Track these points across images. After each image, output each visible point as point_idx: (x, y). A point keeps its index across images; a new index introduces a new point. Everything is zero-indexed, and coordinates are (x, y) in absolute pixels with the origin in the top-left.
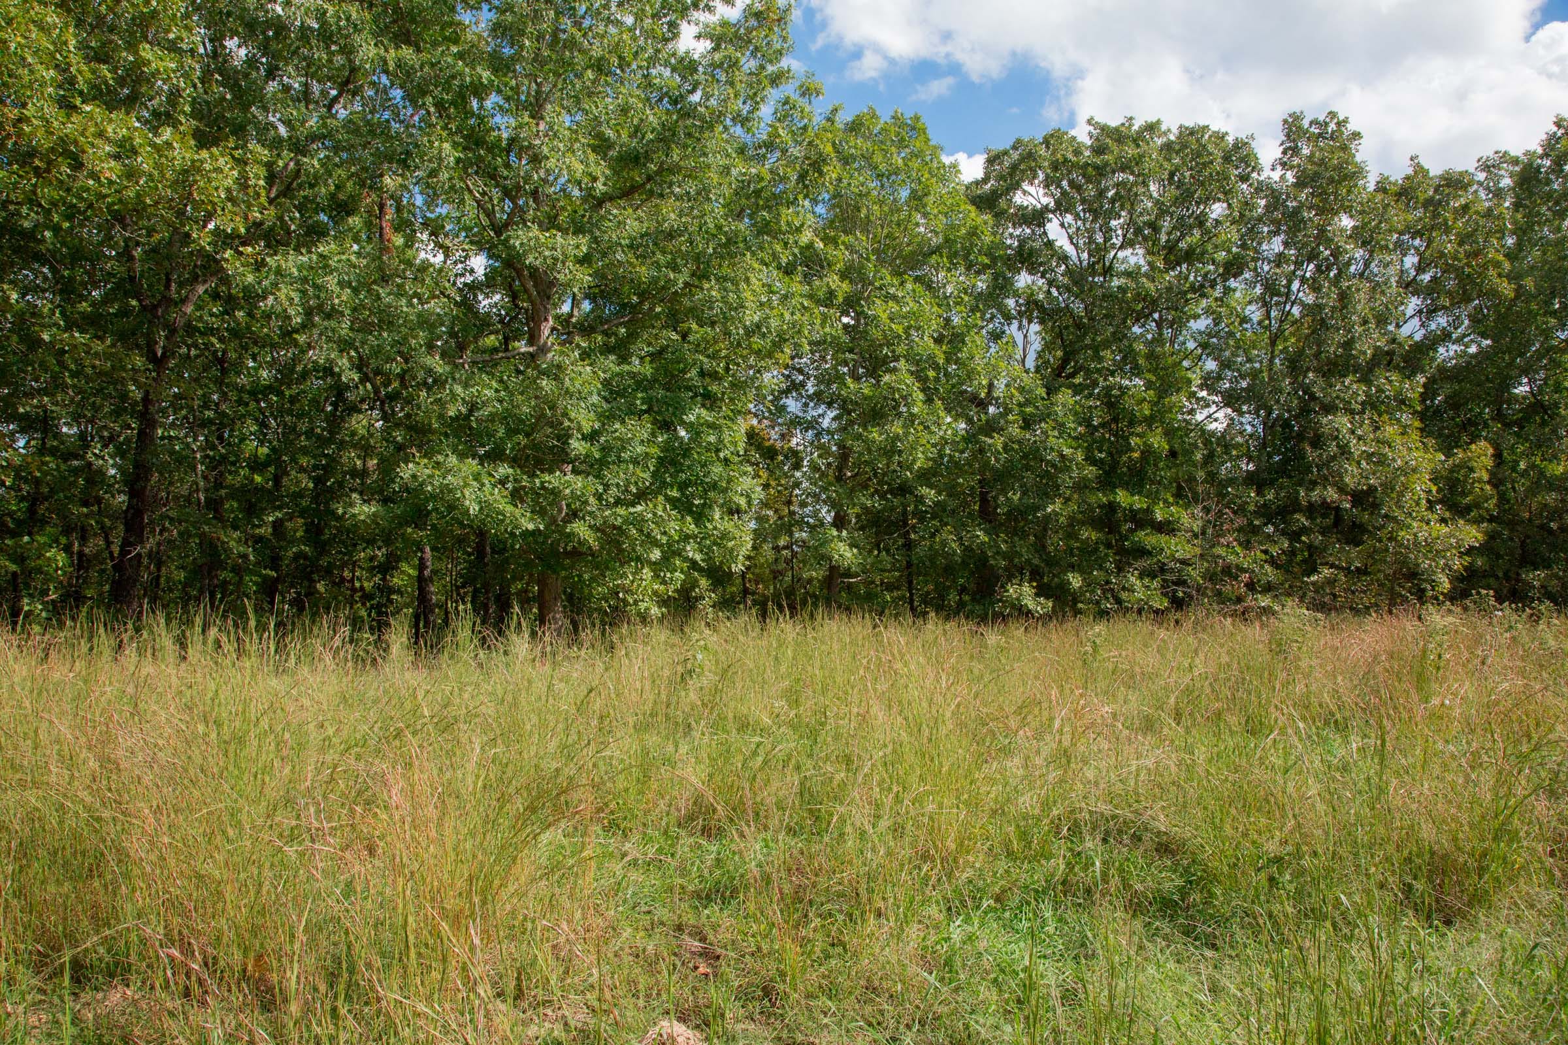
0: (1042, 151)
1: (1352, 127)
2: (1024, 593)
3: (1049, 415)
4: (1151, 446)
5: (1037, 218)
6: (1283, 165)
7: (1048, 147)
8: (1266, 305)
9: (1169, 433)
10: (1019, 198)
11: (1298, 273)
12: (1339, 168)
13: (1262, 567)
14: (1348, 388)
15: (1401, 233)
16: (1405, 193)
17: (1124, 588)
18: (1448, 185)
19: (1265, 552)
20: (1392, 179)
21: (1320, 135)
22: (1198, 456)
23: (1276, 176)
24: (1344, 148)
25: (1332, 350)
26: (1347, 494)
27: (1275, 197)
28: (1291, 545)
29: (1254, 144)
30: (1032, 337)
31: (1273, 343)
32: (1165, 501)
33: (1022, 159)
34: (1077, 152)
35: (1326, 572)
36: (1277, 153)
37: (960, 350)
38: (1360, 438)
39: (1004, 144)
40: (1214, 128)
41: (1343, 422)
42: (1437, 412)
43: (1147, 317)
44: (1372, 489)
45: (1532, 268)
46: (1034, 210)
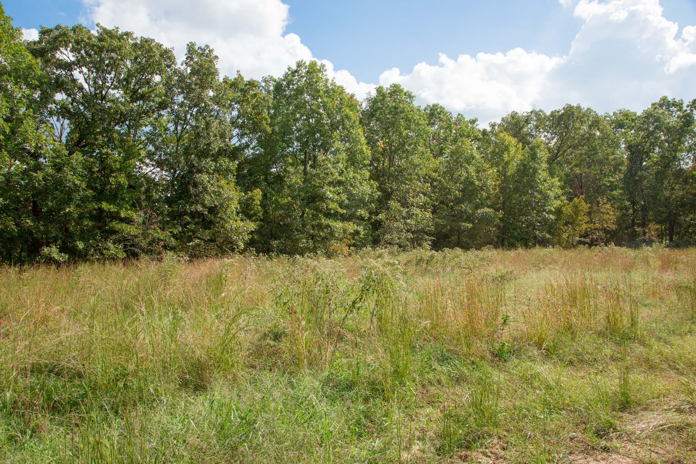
0: (71, 34)
1: (215, 53)
2: (54, 251)
3: (68, 164)
4: (120, 182)
5: (68, 66)
6: (187, 64)
7: (75, 32)
8: (176, 124)
9: (129, 176)
10: (58, 55)
11: (190, 111)
12: (208, 69)
13: (170, 239)
14: (208, 163)
15: (231, 101)
16: (234, 85)
17: (105, 249)
18: (249, 85)
19: (171, 232)
20: (230, 78)
21: (202, 54)
22: (143, 189)
23: (182, 68)
24: (211, 61)
25: (202, 146)
26: (207, 208)
27: (182, 78)
28: (182, 229)
29: (174, 52)
30: (66, 126)
31: (178, 141)
32: (126, 208)
33: (60, 35)
34: (89, 38)
35: (197, 241)
36: (184, 58)
37: (20, 127)
38: (212, 185)
39: (51, 26)
40: (157, 41)
41: (205, 177)
42: (244, 176)
43: (123, 122)
44: (216, 206)
45: (279, 123)
46: (66, 63)
